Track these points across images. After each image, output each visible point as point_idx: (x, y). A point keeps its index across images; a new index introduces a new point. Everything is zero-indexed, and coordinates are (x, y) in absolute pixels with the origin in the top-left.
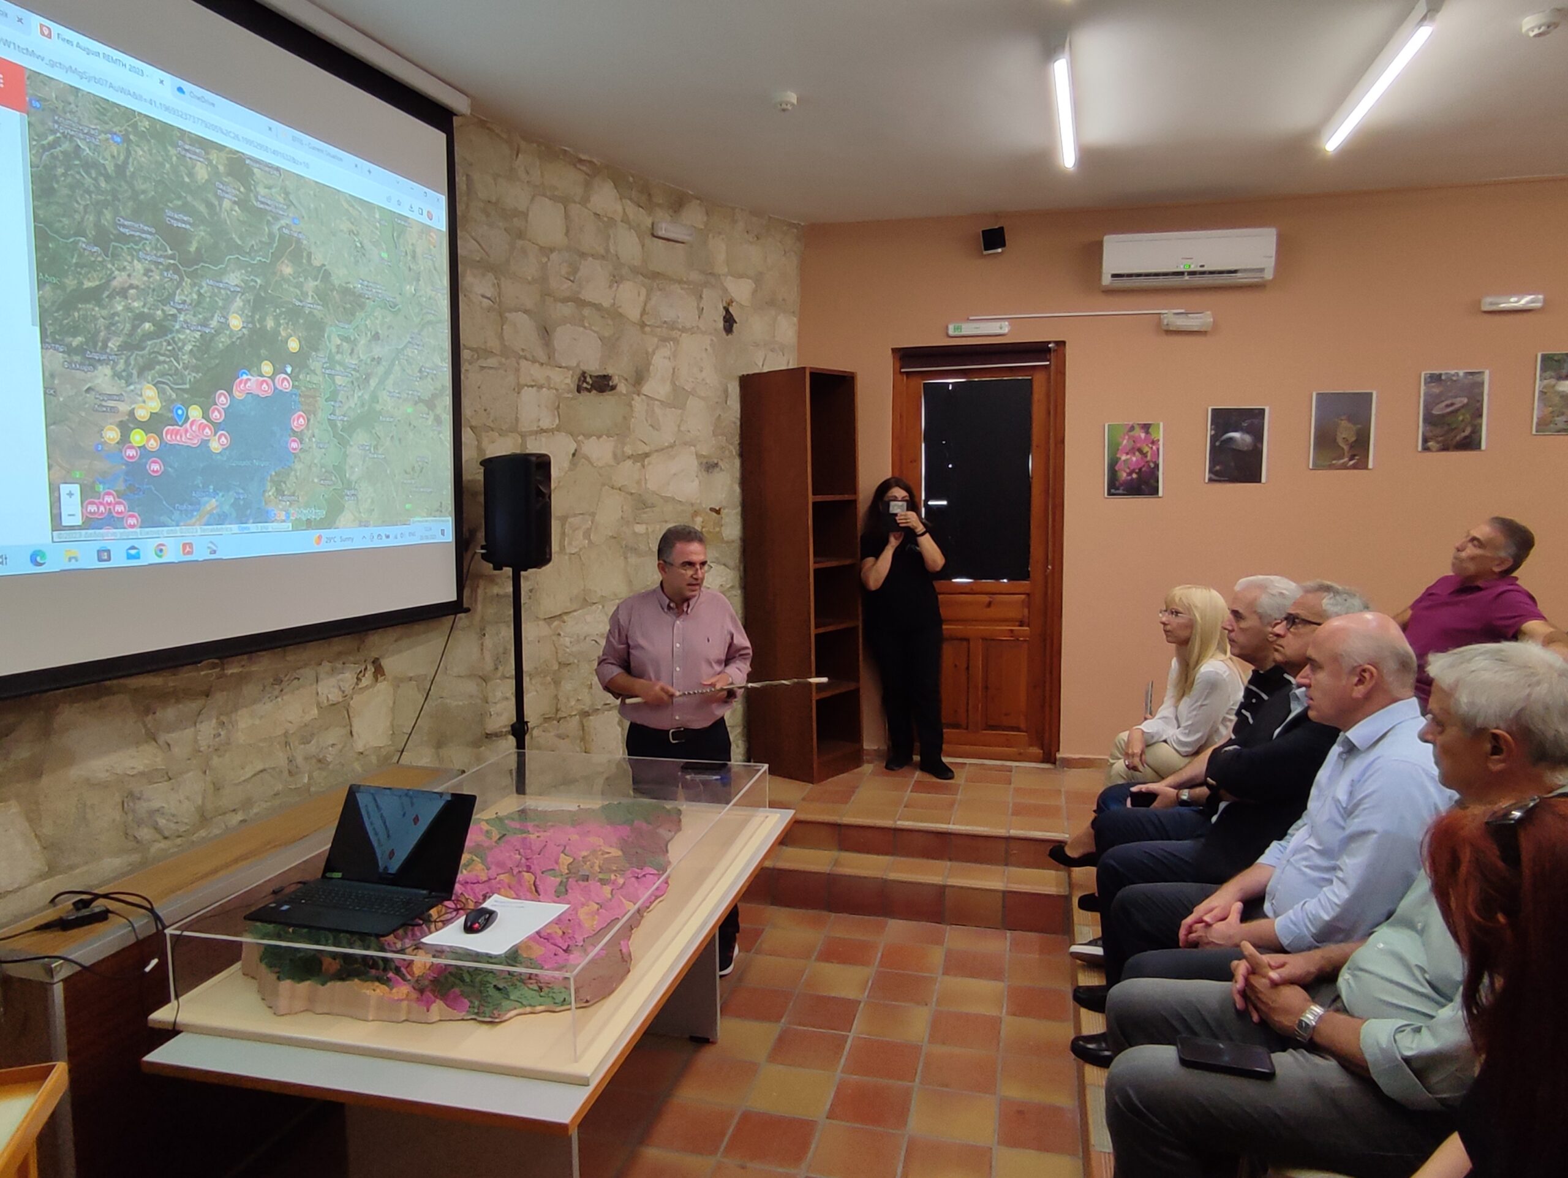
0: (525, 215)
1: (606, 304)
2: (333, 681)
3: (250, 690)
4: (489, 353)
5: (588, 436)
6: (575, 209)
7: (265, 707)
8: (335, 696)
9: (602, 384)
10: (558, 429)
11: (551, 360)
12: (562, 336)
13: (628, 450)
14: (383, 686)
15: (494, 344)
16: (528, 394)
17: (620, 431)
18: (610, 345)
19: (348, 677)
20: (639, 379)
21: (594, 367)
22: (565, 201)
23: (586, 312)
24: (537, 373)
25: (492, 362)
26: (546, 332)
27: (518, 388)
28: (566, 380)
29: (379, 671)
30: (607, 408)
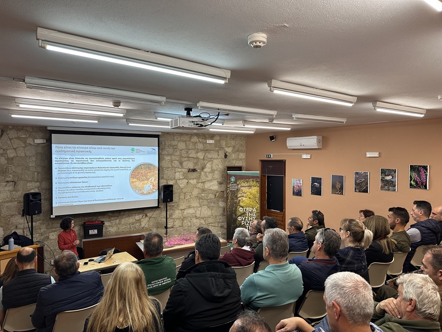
0: (177, 145)
1: (195, 157)
2: (138, 216)
3: (124, 216)
4: (169, 168)
5: (190, 179)
6: (187, 143)
7: (127, 219)
8: (138, 219)
9: (194, 170)
10: (184, 178)
11: (182, 167)
12: (185, 164)
13: (200, 181)
14: (147, 218)
15: (170, 166)
16: (177, 174)
17: (199, 178)
18: (196, 164)
19: (141, 216)
20: (203, 169)
21: (192, 167)
22: (185, 141)
23: (190, 159)
24: (179, 170)
25: (170, 169)
26: (181, 163)
27: (175, 173)
28: (186, 170)
29: (146, 216)
30: (195, 174)
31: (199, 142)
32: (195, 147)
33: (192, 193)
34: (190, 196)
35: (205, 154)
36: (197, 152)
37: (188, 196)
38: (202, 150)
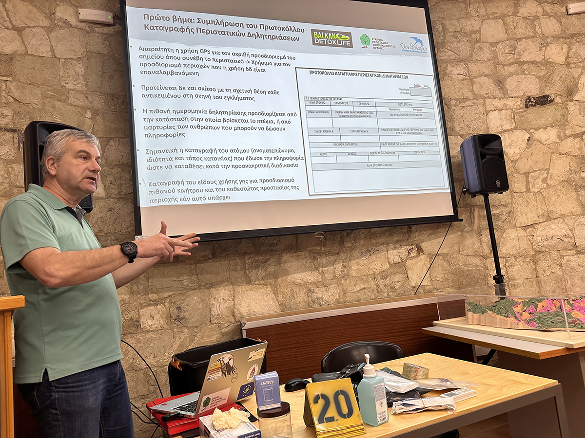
0: (479, 31)
1: (539, 59)
2: (395, 252)
3: (356, 253)
4: (465, 100)
5: (537, 129)
6: (509, 20)
7: (364, 260)
8: (397, 260)
9: (543, 101)
10: (516, 128)
11: (506, 95)
12: (511, 84)
13: (568, 132)
14: (422, 257)
15: (470, 95)
16: (493, 115)
17: (562, 123)
18: (546, 80)
19: (403, 250)
20: (570, 93)
21: (534, 91)
22: (503, 17)
23: (526, 67)
24: (498, 103)
25: (467, 103)
26: (500, 83)
27: (487, 113)
28: (519, 104)
29: (420, 250)
30: (548, 113)
31: (545, 14)
32: (535, 33)
33: (548, 170)
34: (545, 180)
35: (570, 49)
36: (544, 45)
37: (539, 181)
38: (557, 38)
